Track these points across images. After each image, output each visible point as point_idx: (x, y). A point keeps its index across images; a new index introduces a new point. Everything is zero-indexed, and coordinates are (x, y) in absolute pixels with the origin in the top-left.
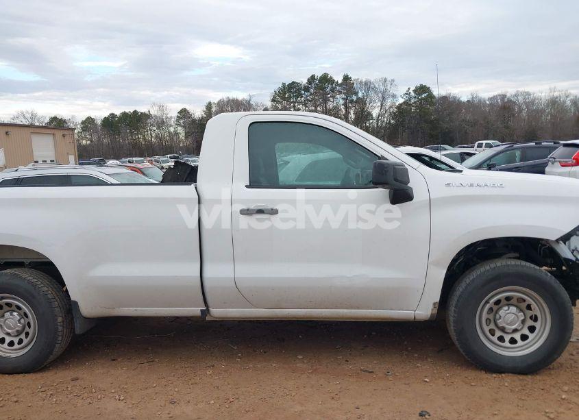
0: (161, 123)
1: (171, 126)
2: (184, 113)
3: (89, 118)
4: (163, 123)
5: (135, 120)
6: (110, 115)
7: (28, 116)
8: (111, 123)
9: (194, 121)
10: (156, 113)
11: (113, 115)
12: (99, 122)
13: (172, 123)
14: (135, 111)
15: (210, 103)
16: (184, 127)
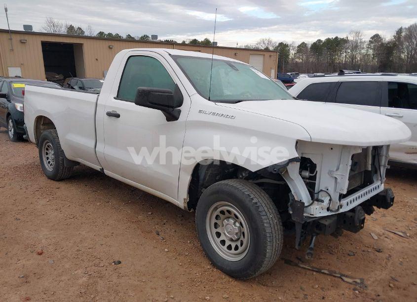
0: (356, 46)
1: (363, 48)
2: (376, 38)
3: (303, 43)
4: (356, 47)
5: (335, 45)
6: (318, 41)
7: (266, 42)
8: (317, 47)
9: (382, 44)
10: (352, 39)
11: (319, 41)
12: (310, 46)
13: (365, 46)
14: (336, 38)
15: (401, 29)
16: (374, 49)
